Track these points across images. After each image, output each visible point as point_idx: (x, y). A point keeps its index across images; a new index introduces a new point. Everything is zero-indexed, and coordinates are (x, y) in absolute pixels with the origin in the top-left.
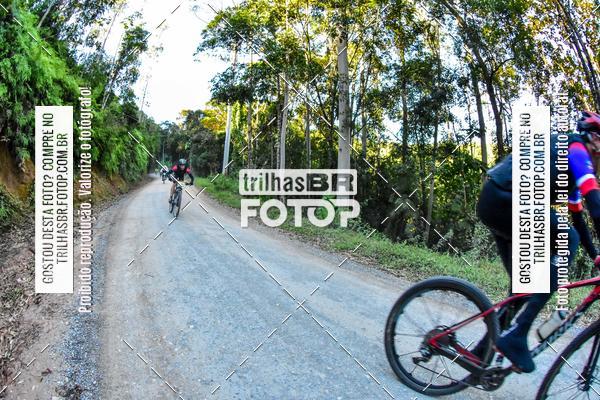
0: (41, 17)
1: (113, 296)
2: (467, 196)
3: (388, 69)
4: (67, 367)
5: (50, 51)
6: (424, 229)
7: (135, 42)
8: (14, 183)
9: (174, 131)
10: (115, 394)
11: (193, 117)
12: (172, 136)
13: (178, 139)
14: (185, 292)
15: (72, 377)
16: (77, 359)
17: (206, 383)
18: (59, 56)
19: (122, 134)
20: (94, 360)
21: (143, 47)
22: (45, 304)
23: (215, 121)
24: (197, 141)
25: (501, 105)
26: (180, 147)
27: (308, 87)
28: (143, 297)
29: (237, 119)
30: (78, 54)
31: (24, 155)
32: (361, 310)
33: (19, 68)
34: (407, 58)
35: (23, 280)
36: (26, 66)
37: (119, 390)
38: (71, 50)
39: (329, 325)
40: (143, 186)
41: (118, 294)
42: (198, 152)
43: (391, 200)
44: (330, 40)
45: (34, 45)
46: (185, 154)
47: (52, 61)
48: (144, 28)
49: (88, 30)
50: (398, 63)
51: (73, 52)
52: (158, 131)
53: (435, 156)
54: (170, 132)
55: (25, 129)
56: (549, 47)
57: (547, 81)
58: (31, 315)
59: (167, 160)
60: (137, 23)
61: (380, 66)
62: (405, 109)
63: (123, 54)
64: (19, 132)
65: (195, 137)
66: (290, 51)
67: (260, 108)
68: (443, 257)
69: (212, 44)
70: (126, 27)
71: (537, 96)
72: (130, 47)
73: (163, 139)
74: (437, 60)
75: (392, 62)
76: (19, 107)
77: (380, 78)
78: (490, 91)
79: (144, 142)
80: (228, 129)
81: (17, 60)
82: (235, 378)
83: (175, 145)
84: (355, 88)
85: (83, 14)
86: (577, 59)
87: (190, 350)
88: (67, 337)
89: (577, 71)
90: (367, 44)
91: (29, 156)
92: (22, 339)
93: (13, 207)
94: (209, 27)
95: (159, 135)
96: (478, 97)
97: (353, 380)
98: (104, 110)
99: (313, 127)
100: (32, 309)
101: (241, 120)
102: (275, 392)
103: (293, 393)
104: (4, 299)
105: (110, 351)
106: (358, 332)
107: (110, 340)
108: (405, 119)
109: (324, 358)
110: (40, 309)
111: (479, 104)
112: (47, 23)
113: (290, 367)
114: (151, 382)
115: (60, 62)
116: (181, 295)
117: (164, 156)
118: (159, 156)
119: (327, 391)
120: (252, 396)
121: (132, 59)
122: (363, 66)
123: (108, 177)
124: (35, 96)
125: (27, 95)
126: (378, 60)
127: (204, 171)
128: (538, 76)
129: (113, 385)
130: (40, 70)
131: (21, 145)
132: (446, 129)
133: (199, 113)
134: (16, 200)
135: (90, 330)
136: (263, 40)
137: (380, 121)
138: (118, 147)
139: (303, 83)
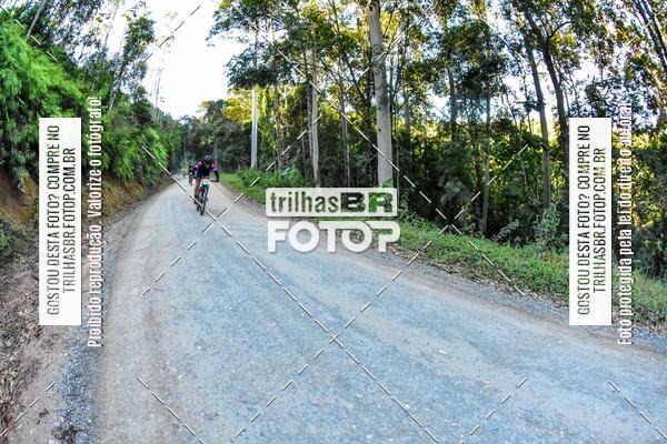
0: (29, 25)
1: (116, 318)
2: (528, 178)
3: (428, 38)
4: (63, 405)
5: (43, 58)
6: (481, 217)
7: (140, 34)
8: (14, 207)
9: (194, 126)
10: (110, 435)
11: (214, 108)
12: (193, 131)
13: (200, 134)
14: (196, 307)
15: (68, 417)
16: (73, 395)
17: (209, 418)
18: (53, 61)
19: (134, 136)
20: (90, 396)
21: (149, 38)
22: (45, 336)
23: (239, 110)
24: (221, 134)
25: (561, 75)
26: (203, 143)
27: (339, 64)
28: (150, 316)
29: (264, 106)
30: (76, 56)
31: (23, 174)
32: (404, 317)
33: (7, 84)
34: (449, 25)
35: (25, 313)
36: (15, 79)
37: (114, 429)
38: (68, 53)
39: (362, 338)
40: (163, 189)
41: (123, 315)
42: (223, 146)
43: (440, 184)
44: (360, 10)
45: (23, 56)
46: (208, 149)
47: (45, 68)
48: (149, 18)
49: (86, 29)
50: (441, 32)
51: (72, 55)
52: (176, 128)
53: (488, 133)
54: (191, 127)
55: (20, 147)
56: (611, 14)
57: (611, 51)
58: (31, 350)
59: (190, 158)
60: (140, 13)
61: (420, 36)
62: (451, 82)
63: (127, 49)
64: (14, 151)
65: (218, 130)
66: (315, 25)
67: (288, 91)
68: (503, 249)
69: (226, 25)
70: (129, 19)
71: (601, 67)
72: (135, 40)
73: (183, 136)
74: (484, 26)
75: (433, 31)
76: (11, 124)
77: (420, 49)
78: (547, 59)
79: (161, 141)
80: (255, 118)
81: (4, 76)
82: (243, 410)
83: (197, 141)
84: (392, 61)
85: (77, 13)
86: (643, 29)
87: (195, 377)
88: (65, 371)
89: (643, 42)
90: (402, 11)
91: (27, 175)
92: (22, 378)
93: (14, 233)
94: (222, 7)
95: (178, 131)
96: (534, 66)
97: (387, 412)
98: (112, 112)
99: (349, 108)
100: (32, 343)
101: (268, 106)
102: (291, 428)
103: (312, 429)
104: (4, 336)
105: (109, 383)
106: (398, 346)
107: (109, 370)
108: (452, 94)
109: (353, 382)
110: (40, 342)
111: (535, 74)
112: (37, 30)
113: (311, 395)
114: (148, 419)
115: (55, 68)
116: (192, 311)
117: (187, 154)
118: (180, 154)
119: (354, 427)
120: (262, 434)
121: (138, 52)
122: (400, 36)
123: (122, 185)
124: (29, 108)
125: (20, 109)
126: (416, 29)
127: (231, 166)
128: (601, 46)
129: (109, 423)
130: (32, 80)
131: (18, 164)
132: (500, 104)
133: (221, 103)
134: (17, 226)
135: (88, 360)
136: (284, 15)
137: (424, 96)
138: (131, 150)
139: (333, 59)
